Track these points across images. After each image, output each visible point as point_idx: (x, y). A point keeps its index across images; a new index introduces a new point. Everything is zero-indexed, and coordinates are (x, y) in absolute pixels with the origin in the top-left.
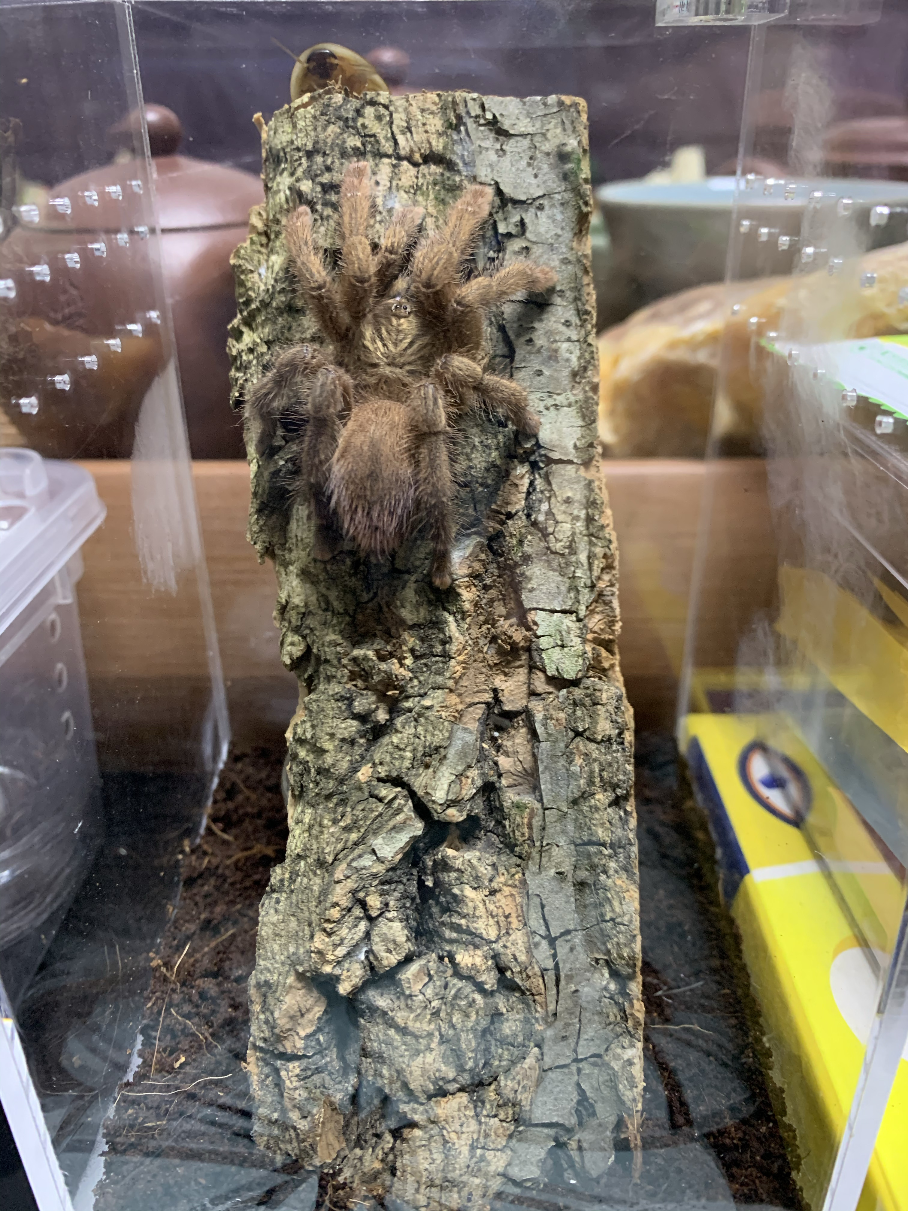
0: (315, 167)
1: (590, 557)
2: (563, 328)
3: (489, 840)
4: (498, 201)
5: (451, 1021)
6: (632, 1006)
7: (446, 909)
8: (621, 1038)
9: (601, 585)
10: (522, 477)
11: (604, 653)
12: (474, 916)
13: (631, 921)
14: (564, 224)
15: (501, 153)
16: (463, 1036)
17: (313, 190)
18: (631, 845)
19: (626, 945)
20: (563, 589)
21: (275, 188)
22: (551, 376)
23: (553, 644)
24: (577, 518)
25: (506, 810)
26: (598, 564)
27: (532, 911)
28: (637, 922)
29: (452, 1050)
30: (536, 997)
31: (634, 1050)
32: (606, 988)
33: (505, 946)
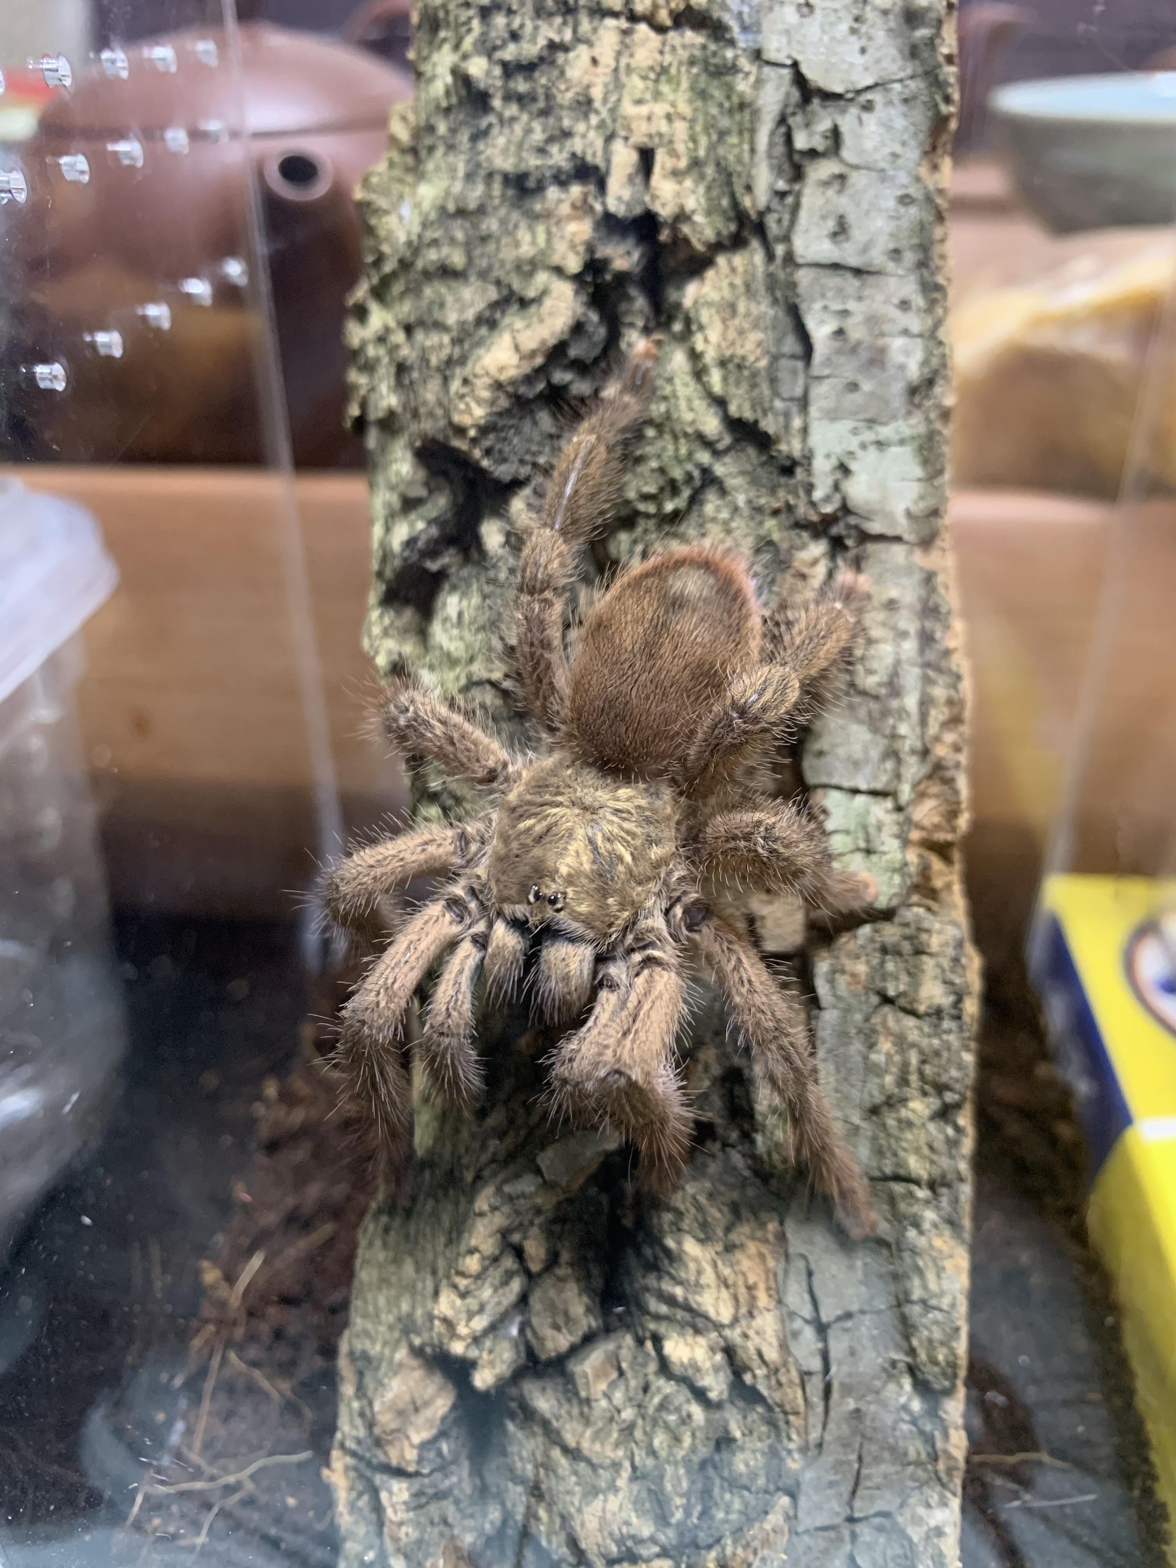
0: (493, 34)
1: (926, 703)
2: (895, 313)
3: (727, 1160)
4: (796, 95)
5: (650, 1445)
6: (946, 1436)
7: (654, 1267)
8: (925, 1489)
9: (941, 751)
10: (814, 562)
11: (937, 864)
12: (697, 1284)
13: (953, 1306)
14: (906, 137)
15: (805, 10)
16: (669, 1470)
17: (488, 73)
18: (961, 1180)
19: (942, 1344)
20: (875, 754)
21: (429, 74)
22: (872, 394)
23: (851, 847)
24: (903, 635)
25: (759, 1118)
26: (937, 715)
27: (792, 1278)
28: (963, 1307)
29: (650, 1490)
30: (792, 1418)
31: (947, 1512)
32: (905, 1408)
33: (745, 1336)
